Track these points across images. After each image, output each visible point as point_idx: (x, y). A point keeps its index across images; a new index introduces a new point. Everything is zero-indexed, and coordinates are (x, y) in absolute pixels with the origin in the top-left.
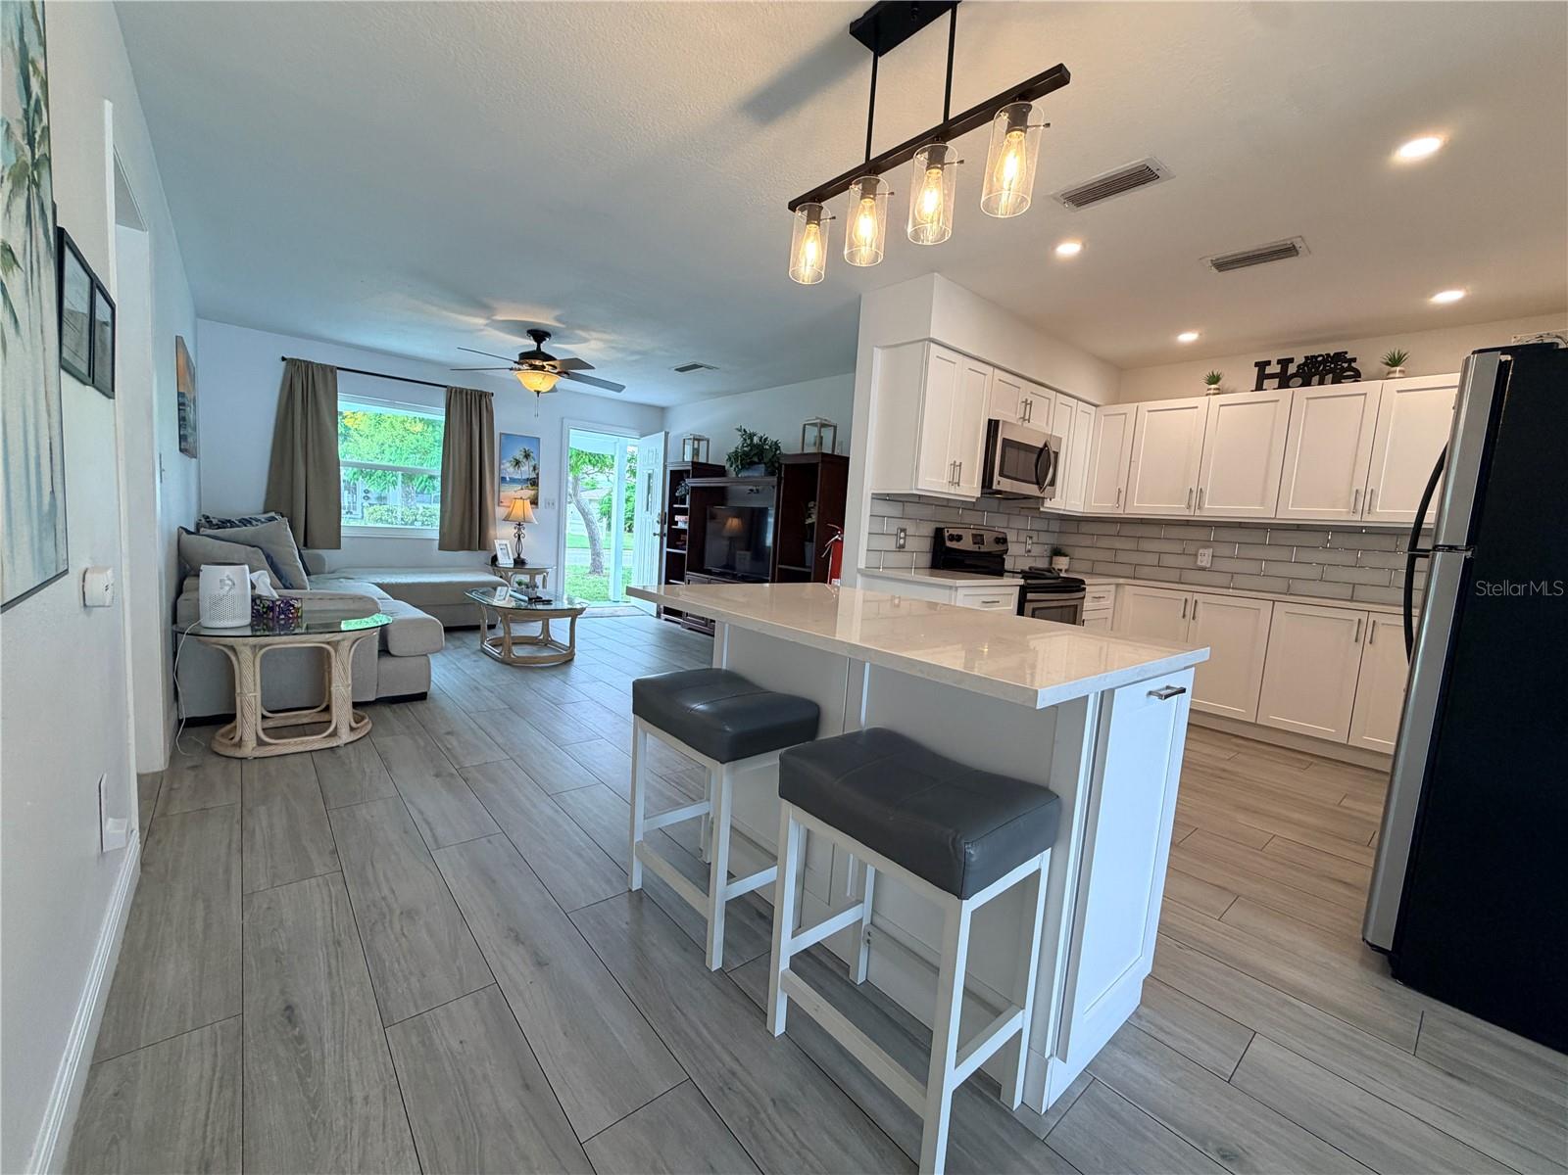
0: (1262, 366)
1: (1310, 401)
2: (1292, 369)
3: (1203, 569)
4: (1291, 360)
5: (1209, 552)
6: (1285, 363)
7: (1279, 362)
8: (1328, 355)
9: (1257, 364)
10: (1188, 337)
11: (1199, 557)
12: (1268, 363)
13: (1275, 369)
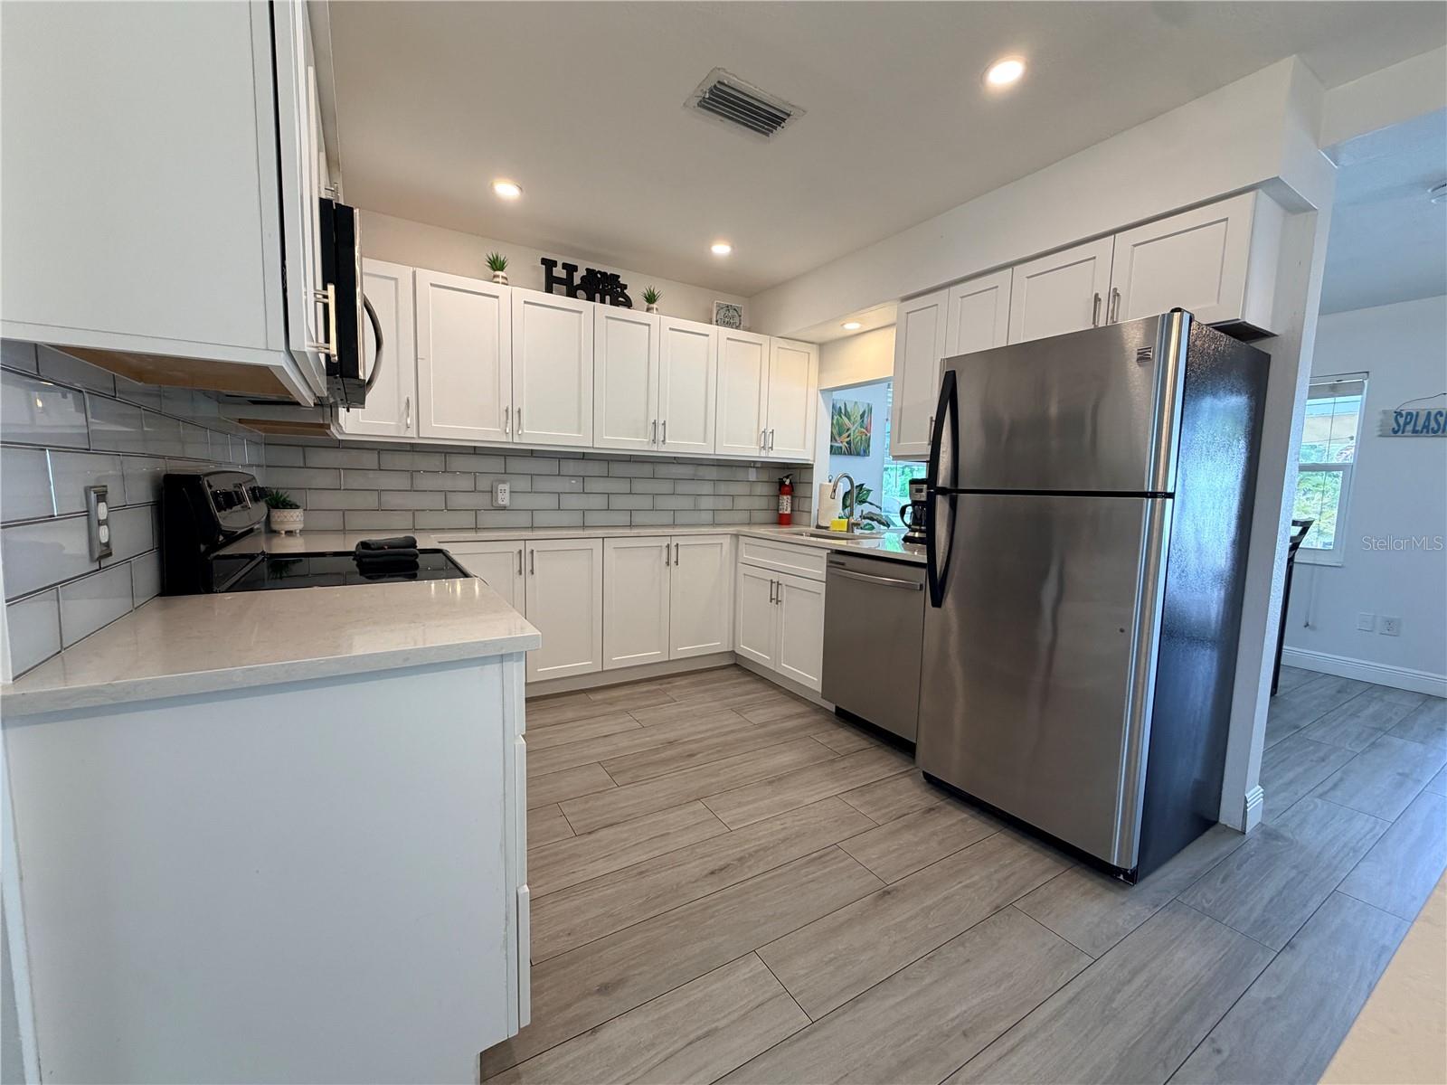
0: (549, 264)
1: (610, 321)
2: (577, 281)
3: (504, 508)
4: (575, 268)
5: (506, 487)
6: (571, 269)
7: (565, 266)
8: (605, 273)
9: (544, 261)
10: (506, 191)
11: (500, 494)
12: (554, 263)
13: (559, 272)
